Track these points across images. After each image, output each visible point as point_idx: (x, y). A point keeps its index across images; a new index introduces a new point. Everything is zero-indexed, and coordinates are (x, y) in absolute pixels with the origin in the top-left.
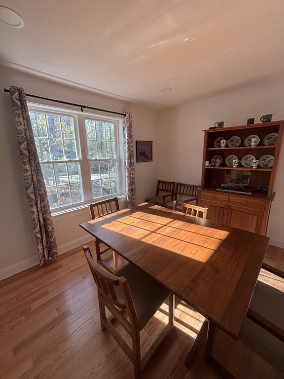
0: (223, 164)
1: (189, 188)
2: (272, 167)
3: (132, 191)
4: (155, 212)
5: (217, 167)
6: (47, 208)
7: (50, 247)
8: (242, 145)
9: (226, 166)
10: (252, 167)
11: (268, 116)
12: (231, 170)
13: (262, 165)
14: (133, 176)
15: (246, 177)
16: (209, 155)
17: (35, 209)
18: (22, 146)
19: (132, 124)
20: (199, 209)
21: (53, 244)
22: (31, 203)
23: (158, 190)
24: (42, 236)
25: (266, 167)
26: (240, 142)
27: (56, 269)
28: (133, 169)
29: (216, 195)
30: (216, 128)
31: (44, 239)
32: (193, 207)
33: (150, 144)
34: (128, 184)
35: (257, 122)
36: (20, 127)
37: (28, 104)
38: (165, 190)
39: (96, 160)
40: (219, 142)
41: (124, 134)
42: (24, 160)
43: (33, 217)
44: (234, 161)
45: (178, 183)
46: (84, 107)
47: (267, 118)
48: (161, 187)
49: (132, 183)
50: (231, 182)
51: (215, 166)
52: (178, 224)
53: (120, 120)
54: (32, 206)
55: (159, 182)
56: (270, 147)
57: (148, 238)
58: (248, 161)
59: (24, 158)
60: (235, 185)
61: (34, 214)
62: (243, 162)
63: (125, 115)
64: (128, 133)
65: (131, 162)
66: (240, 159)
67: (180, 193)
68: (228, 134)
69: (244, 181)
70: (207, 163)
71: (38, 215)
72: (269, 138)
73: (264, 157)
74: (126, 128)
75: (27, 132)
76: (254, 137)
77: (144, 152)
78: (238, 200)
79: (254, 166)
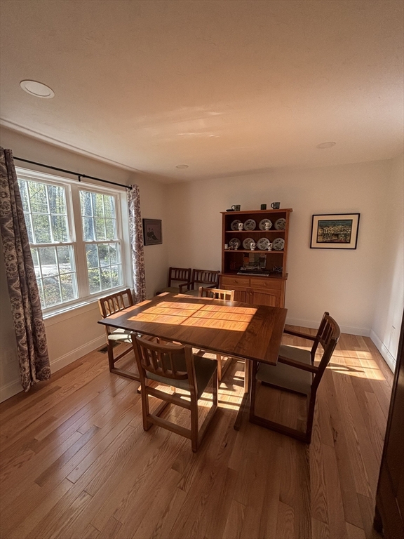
0: (241, 247)
1: (207, 275)
2: (283, 250)
3: (141, 281)
4: (182, 300)
5: (236, 250)
6: (38, 308)
7: (40, 363)
8: (257, 228)
9: (244, 249)
10: (267, 249)
11: (277, 203)
12: (248, 253)
13: (275, 248)
14: (143, 262)
15: (262, 260)
16: (227, 238)
17: (21, 310)
18: (7, 223)
19: (140, 199)
20: (225, 292)
21: (44, 359)
22: (17, 302)
23: (170, 279)
24: (29, 348)
25: (278, 249)
26: (255, 224)
27: (50, 392)
28: (142, 254)
29: (238, 280)
30: (232, 210)
31: (32, 353)
32: (220, 291)
33: (158, 222)
34: (137, 272)
35: (269, 208)
36: (5, 200)
37: (17, 170)
38: (179, 279)
39: (94, 242)
40: (236, 224)
41: (130, 211)
42: (10, 243)
43: (19, 322)
44: (252, 244)
45: (194, 270)
46: (84, 176)
47: (276, 205)
48: (173, 276)
49: (141, 272)
50: (249, 265)
51: (234, 249)
52: (210, 307)
53: (124, 194)
54: (17, 306)
55: (171, 269)
56: (281, 231)
57: (186, 322)
58: (263, 244)
59: (9, 240)
60: (254, 268)
61: (20, 317)
62: (259, 245)
63: (131, 188)
64: (135, 210)
65: (139, 245)
66: (256, 242)
67: (197, 281)
68: (244, 217)
69: (261, 263)
70: (226, 247)
71: (26, 319)
72: (279, 223)
73: (276, 240)
74: (132, 204)
75: (15, 206)
76: (267, 221)
77: (152, 233)
78: (258, 282)
79: (269, 249)
